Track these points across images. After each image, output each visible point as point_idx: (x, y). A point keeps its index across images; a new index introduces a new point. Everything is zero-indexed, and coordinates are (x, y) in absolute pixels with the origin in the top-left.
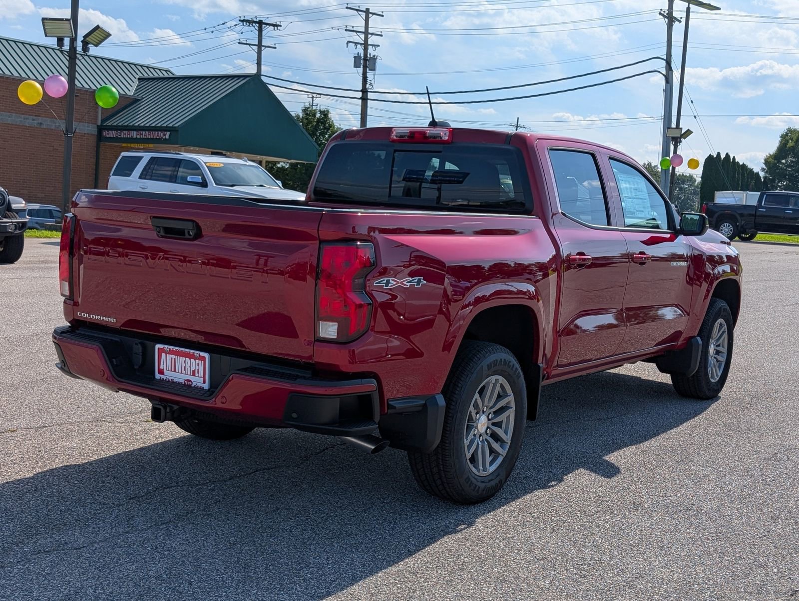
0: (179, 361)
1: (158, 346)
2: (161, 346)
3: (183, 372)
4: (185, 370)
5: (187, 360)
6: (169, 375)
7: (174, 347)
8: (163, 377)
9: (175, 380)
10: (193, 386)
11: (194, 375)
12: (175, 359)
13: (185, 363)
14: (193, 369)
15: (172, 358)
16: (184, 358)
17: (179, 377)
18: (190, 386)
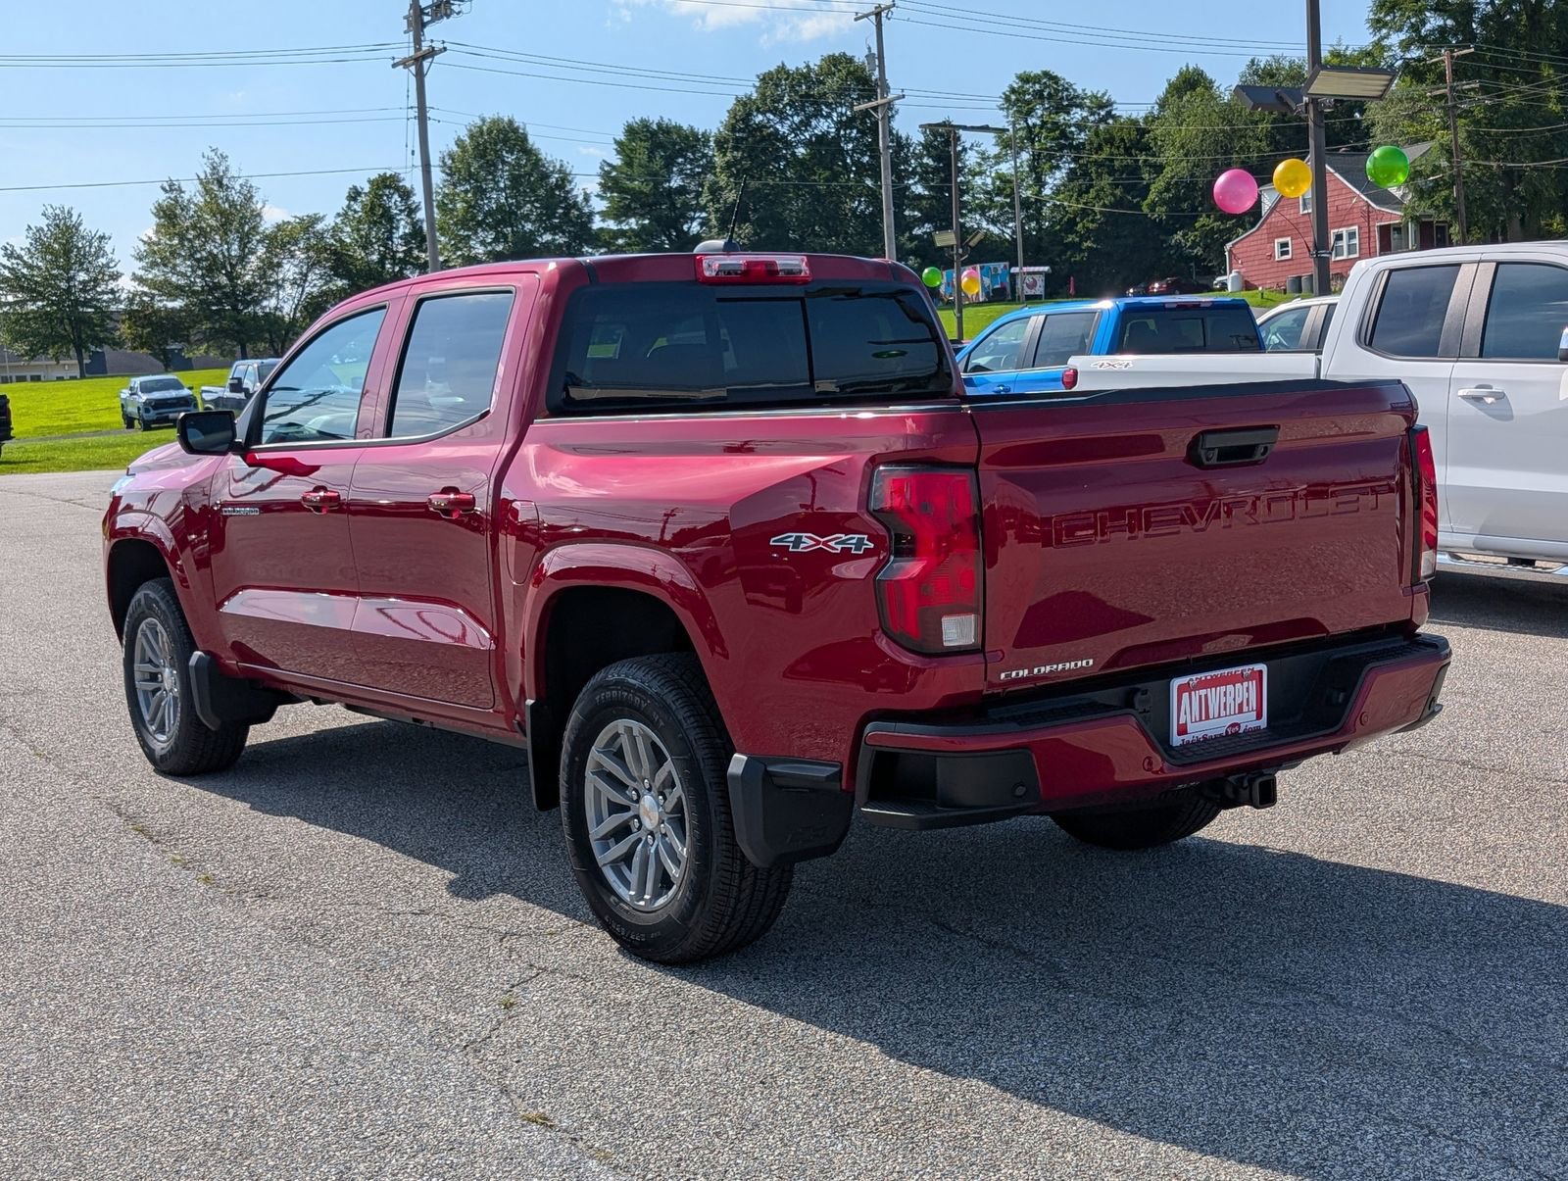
0: (1215, 695)
1: (1176, 683)
2: (1184, 680)
3: (1223, 713)
4: (1225, 709)
5: (1230, 687)
6: (1197, 730)
7: (1207, 674)
8: (1187, 738)
9: (1210, 734)
10: (1241, 731)
11: (1241, 711)
12: (1206, 696)
13: (1225, 695)
14: (1238, 701)
15: (1200, 697)
16: (1223, 688)
17: (1217, 726)
18: (1236, 734)
